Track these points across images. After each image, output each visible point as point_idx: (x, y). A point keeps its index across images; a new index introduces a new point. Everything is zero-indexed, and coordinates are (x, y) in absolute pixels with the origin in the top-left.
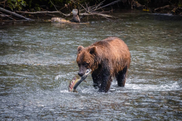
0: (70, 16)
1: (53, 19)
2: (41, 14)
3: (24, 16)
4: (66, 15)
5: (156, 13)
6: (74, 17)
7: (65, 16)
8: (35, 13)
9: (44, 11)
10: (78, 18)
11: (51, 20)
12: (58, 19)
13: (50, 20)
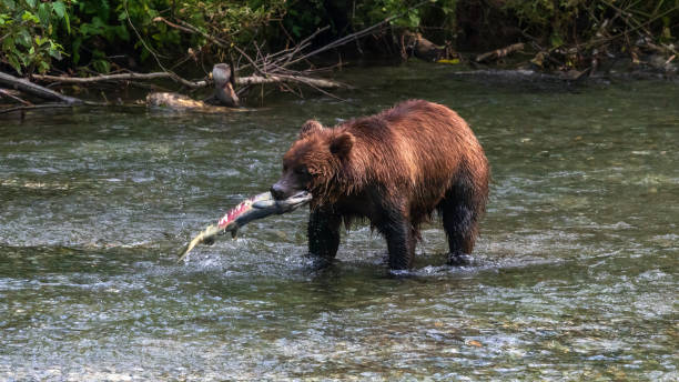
1: (151, 99)
2: (112, 83)
3: (58, 90)
4: (193, 84)
6: (219, 90)
8: (91, 79)
9: (121, 73)
10: (233, 92)
11: (145, 100)
12: (166, 97)
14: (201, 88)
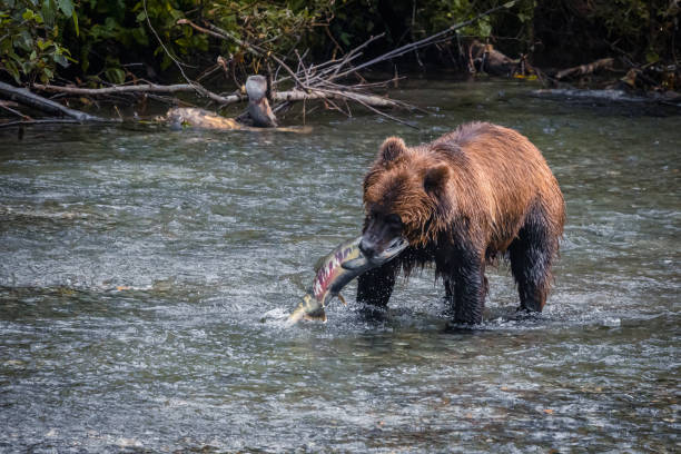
0: (239, 101)
1: (172, 115)
2: (127, 96)
3: (63, 103)
4: (223, 98)
6: (252, 106)
7: (217, 103)
8: (103, 90)
9: (138, 84)
10: (269, 109)
11: (165, 116)
12: (192, 114)
13: (162, 119)
14: (232, 103)
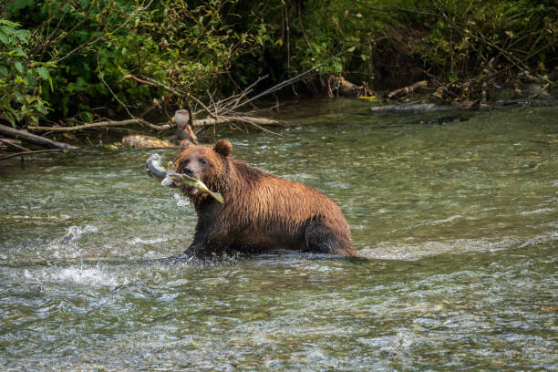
0: (171, 128)
1: (126, 141)
2: (94, 130)
3: (52, 138)
4: (159, 127)
5: (393, 103)
6: (180, 131)
7: (156, 131)
8: (78, 127)
9: (102, 121)
10: (192, 132)
11: (122, 142)
12: (138, 139)
13: (119, 144)
14: (166, 130)
